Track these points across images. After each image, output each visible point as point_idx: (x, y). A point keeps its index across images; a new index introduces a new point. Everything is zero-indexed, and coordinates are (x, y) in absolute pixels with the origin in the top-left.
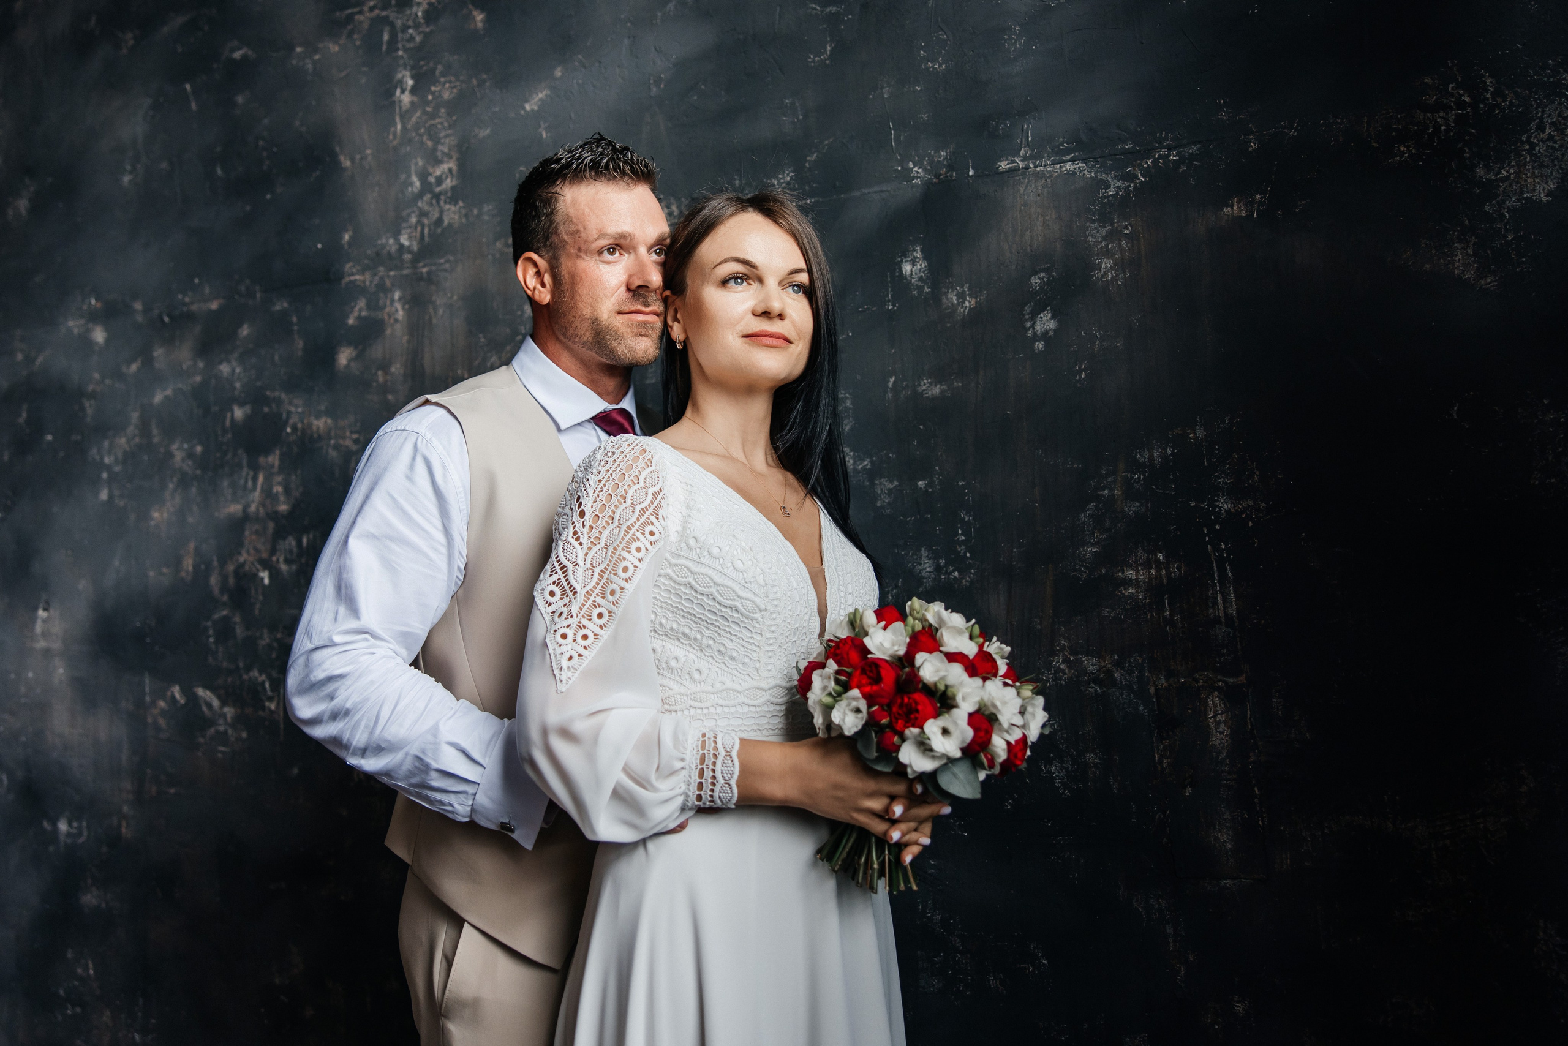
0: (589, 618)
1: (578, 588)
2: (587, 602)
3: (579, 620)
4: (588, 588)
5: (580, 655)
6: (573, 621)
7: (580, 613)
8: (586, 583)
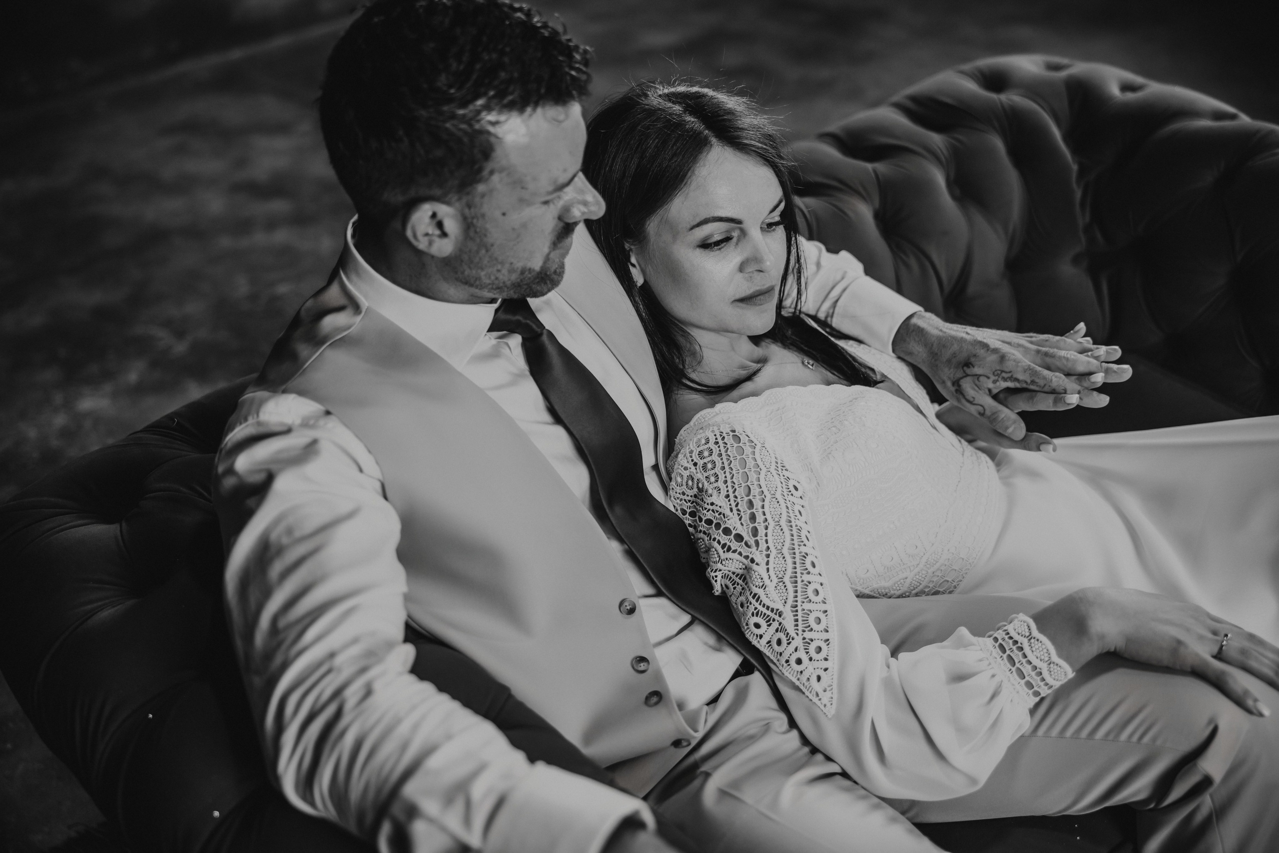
0: (809, 628)
1: (781, 608)
2: (797, 615)
3: (802, 637)
4: (790, 602)
5: (826, 670)
6: (798, 642)
7: (798, 630)
8: (785, 598)
